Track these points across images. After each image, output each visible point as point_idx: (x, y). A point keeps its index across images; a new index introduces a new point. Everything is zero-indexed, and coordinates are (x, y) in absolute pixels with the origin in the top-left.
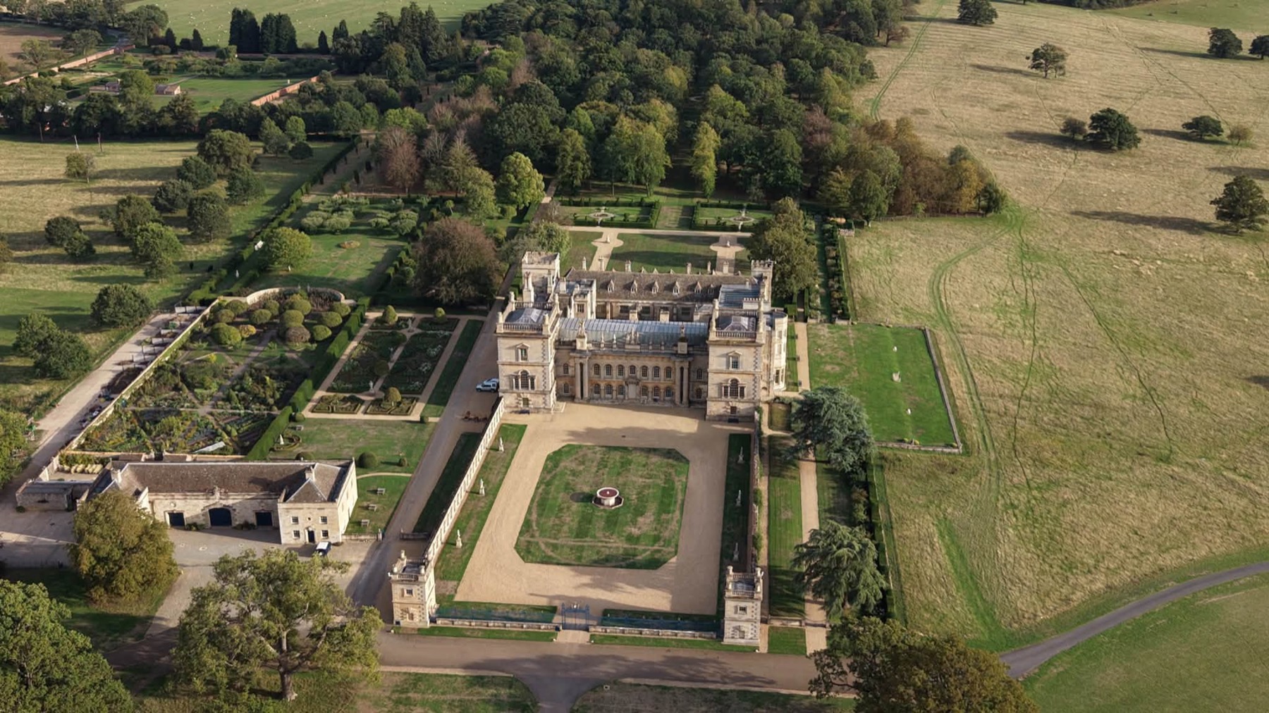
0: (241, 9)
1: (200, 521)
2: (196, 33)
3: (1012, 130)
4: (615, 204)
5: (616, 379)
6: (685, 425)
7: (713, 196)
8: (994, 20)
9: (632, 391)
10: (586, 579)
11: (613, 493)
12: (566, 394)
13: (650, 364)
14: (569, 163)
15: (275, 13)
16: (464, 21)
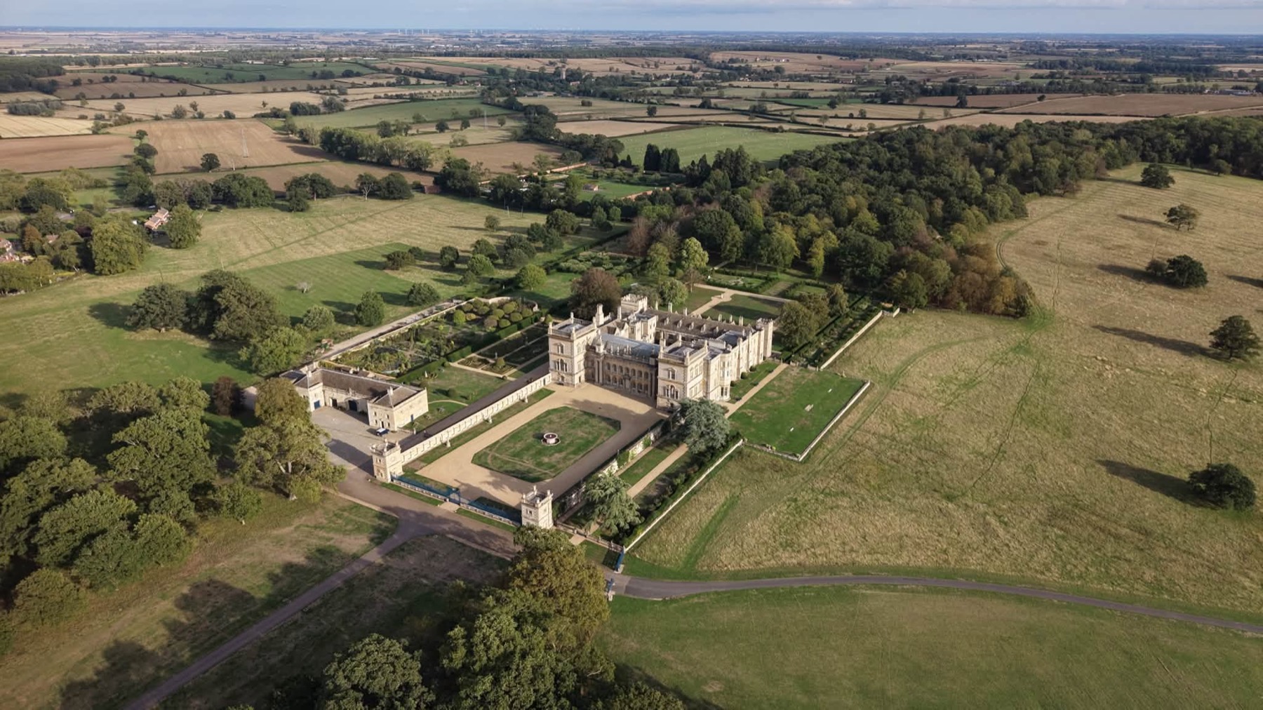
0: (653, 144)
1: (344, 406)
2: (629, 157)
3: (1107, 263)
4: (751, 276)
5: (618, 375)
6: (640, 408)
7: (820, 279)
8: (1171, 185)
9: (628, 383)
10: (491, 479)
11: (553, 436)
12: (590, 379)
13: (637, 368)
14: (728, 247)
15: (670, 148)
16: (781, 160)
